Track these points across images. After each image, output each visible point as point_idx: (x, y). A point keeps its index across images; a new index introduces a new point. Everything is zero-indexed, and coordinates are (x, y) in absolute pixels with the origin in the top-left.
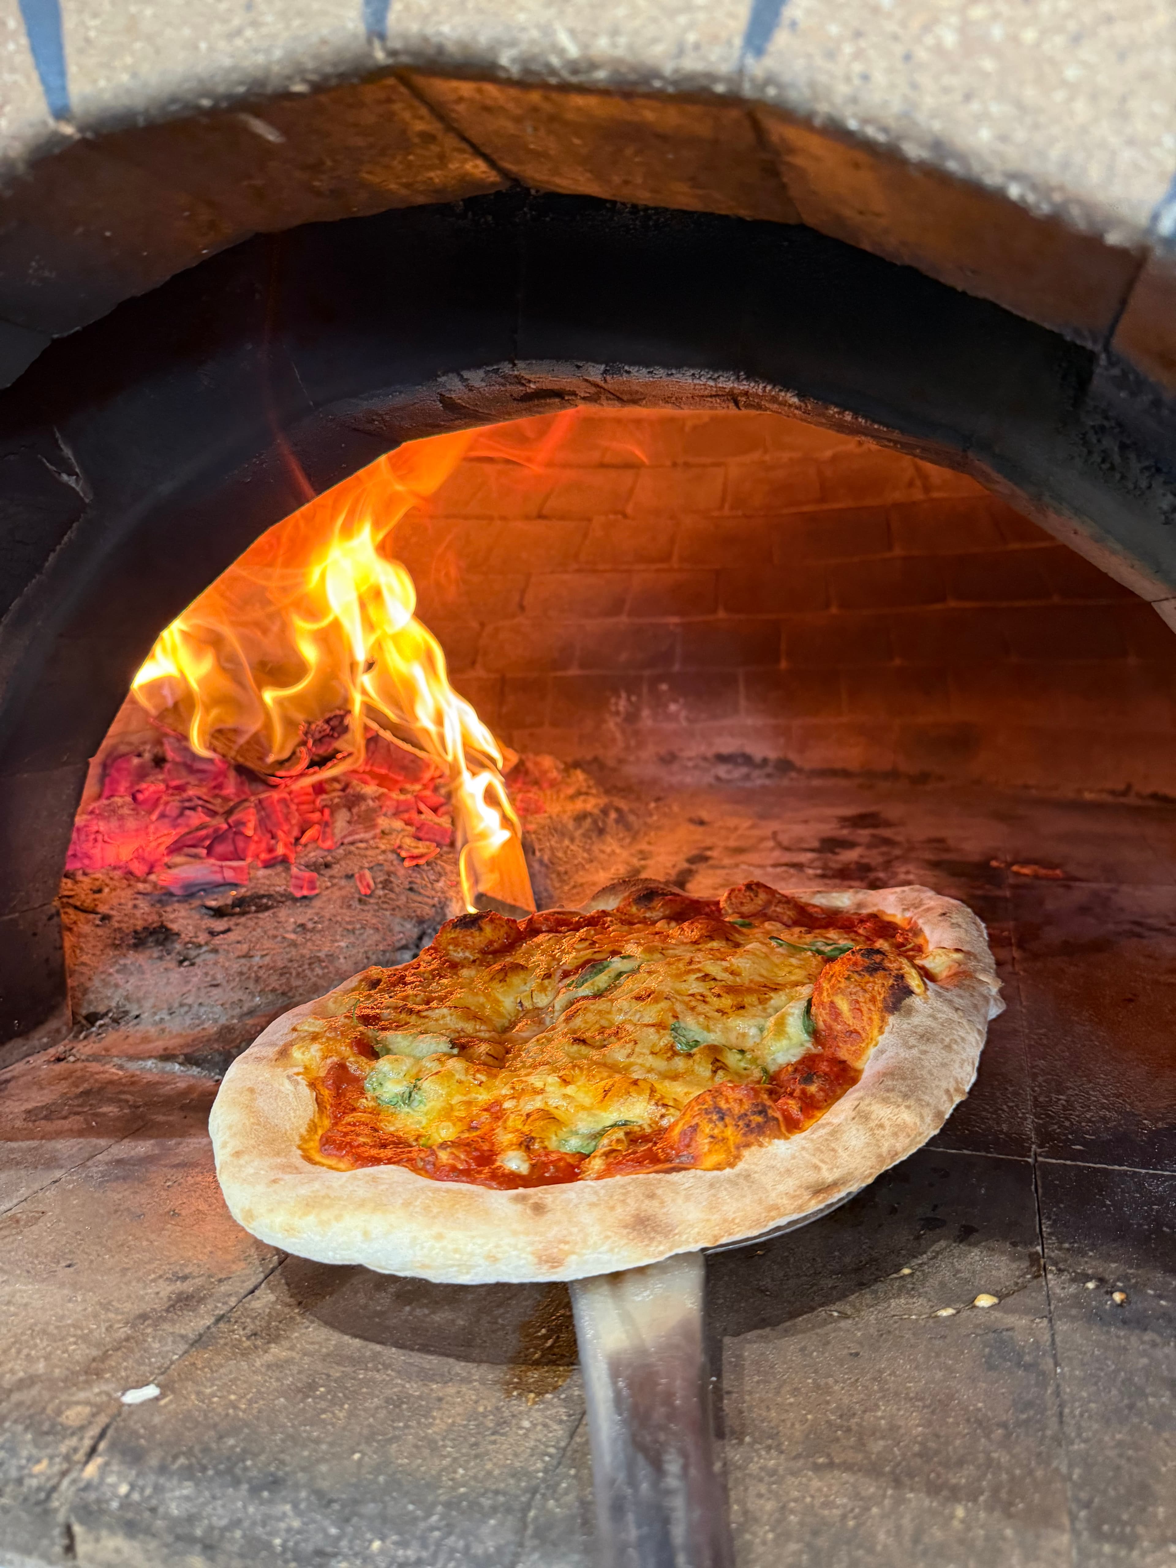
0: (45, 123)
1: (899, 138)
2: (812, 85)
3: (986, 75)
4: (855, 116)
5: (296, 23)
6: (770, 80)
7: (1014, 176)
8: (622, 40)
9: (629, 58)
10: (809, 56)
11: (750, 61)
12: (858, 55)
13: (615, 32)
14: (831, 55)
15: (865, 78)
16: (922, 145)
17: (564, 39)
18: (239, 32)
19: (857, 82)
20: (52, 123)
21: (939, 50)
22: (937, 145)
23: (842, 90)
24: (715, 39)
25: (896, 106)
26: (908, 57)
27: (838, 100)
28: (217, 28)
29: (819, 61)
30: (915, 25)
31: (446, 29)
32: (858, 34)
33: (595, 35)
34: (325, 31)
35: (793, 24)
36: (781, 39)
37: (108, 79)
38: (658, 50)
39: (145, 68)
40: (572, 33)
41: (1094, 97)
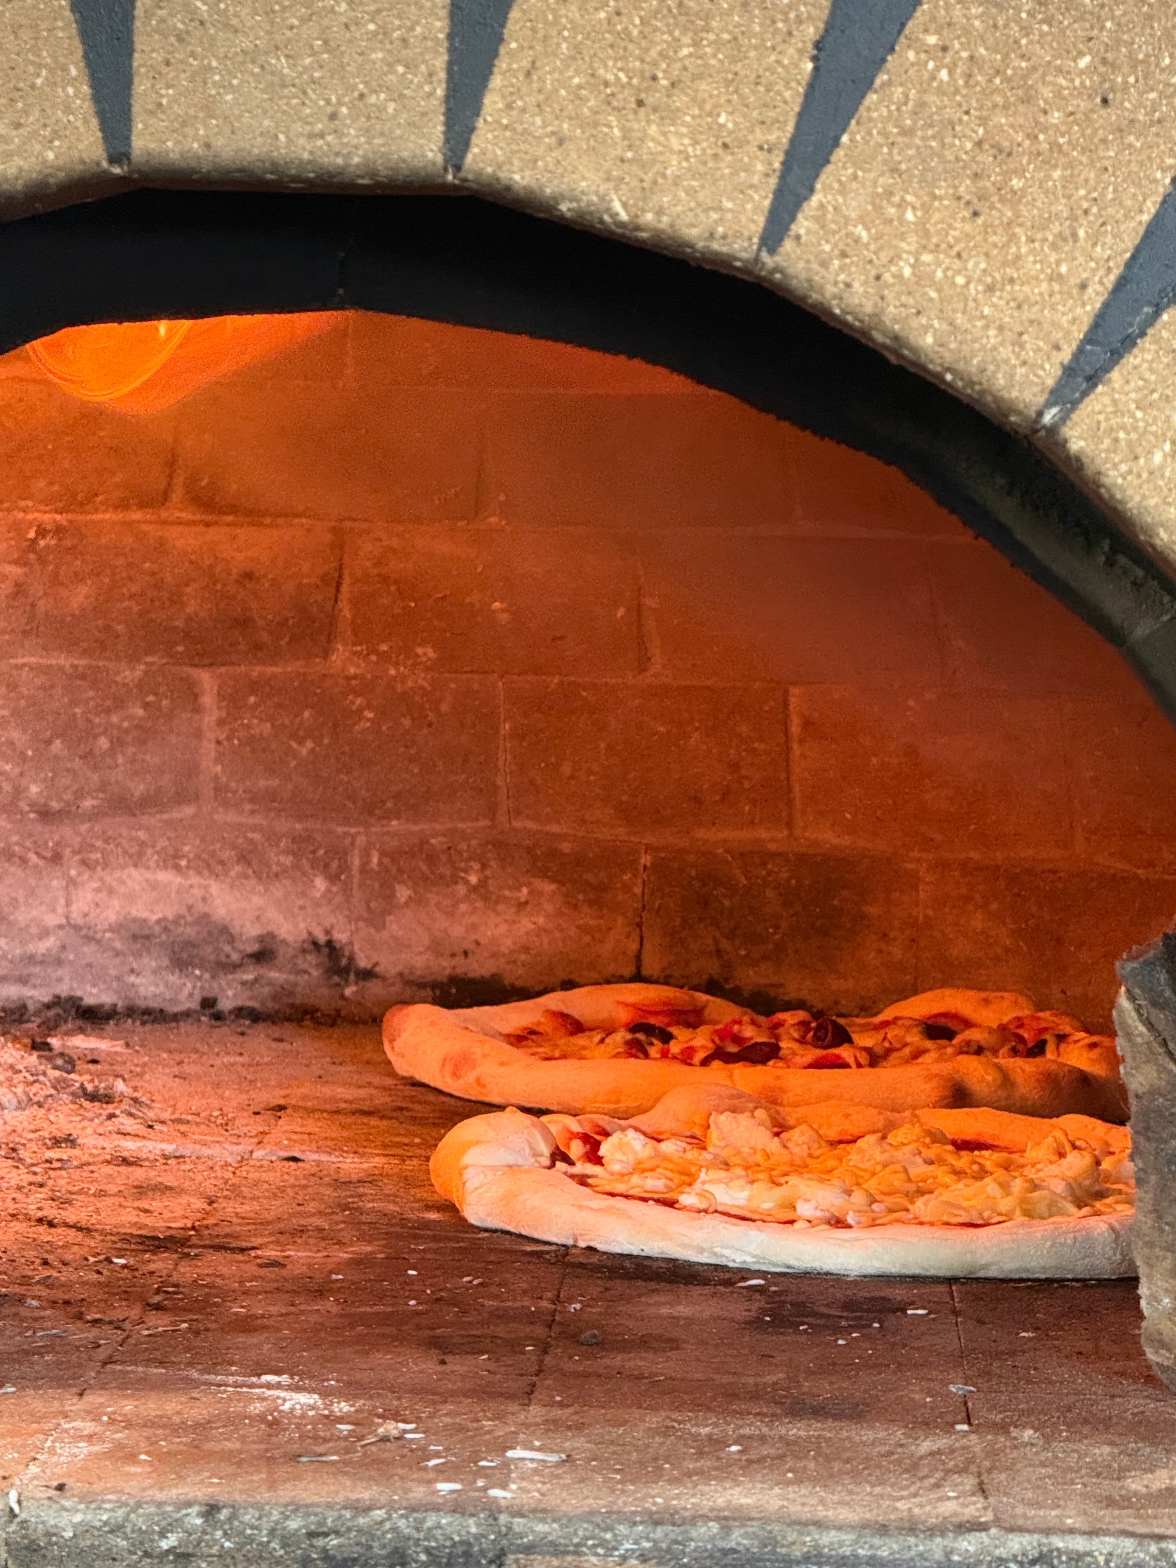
0: (98, 164)
1: (871, 328)
2: (809, 281)
3: (931, 300)
4: (839, 306)
5: (378, 141)
6: (776, 270)
7: (948, 370)
8: (665, 219)
9: (669, 231)
10: (808, 262)
11: (765, 256)
12: (842, 269)
13: (660, 212)
14: (824, 264)
15: (848, 285)
16: (885, 335)
17: (617, 207)
18: (322, 135)
19: (842, 286)
20: (105, 164)
21: (899, 276)
22: (896, 338)
23: (830, 290)
24: (738, 235)
25: (869, 309)
26: (878, 278)
27: (828, 295)
28: (298, 127)
29: (815, 266)
30: (884, 257)
31: (517, 177)
32: (844, 255)
33: (644, 211)
34: (405, 154)
35: (798, 237)
36: (788, 245)
37: (177, 142)
38: (694, 232)
39: (219, 142)
40: (625, 205)
41: (1001, 328)
